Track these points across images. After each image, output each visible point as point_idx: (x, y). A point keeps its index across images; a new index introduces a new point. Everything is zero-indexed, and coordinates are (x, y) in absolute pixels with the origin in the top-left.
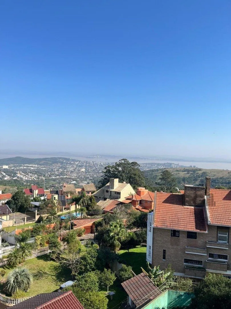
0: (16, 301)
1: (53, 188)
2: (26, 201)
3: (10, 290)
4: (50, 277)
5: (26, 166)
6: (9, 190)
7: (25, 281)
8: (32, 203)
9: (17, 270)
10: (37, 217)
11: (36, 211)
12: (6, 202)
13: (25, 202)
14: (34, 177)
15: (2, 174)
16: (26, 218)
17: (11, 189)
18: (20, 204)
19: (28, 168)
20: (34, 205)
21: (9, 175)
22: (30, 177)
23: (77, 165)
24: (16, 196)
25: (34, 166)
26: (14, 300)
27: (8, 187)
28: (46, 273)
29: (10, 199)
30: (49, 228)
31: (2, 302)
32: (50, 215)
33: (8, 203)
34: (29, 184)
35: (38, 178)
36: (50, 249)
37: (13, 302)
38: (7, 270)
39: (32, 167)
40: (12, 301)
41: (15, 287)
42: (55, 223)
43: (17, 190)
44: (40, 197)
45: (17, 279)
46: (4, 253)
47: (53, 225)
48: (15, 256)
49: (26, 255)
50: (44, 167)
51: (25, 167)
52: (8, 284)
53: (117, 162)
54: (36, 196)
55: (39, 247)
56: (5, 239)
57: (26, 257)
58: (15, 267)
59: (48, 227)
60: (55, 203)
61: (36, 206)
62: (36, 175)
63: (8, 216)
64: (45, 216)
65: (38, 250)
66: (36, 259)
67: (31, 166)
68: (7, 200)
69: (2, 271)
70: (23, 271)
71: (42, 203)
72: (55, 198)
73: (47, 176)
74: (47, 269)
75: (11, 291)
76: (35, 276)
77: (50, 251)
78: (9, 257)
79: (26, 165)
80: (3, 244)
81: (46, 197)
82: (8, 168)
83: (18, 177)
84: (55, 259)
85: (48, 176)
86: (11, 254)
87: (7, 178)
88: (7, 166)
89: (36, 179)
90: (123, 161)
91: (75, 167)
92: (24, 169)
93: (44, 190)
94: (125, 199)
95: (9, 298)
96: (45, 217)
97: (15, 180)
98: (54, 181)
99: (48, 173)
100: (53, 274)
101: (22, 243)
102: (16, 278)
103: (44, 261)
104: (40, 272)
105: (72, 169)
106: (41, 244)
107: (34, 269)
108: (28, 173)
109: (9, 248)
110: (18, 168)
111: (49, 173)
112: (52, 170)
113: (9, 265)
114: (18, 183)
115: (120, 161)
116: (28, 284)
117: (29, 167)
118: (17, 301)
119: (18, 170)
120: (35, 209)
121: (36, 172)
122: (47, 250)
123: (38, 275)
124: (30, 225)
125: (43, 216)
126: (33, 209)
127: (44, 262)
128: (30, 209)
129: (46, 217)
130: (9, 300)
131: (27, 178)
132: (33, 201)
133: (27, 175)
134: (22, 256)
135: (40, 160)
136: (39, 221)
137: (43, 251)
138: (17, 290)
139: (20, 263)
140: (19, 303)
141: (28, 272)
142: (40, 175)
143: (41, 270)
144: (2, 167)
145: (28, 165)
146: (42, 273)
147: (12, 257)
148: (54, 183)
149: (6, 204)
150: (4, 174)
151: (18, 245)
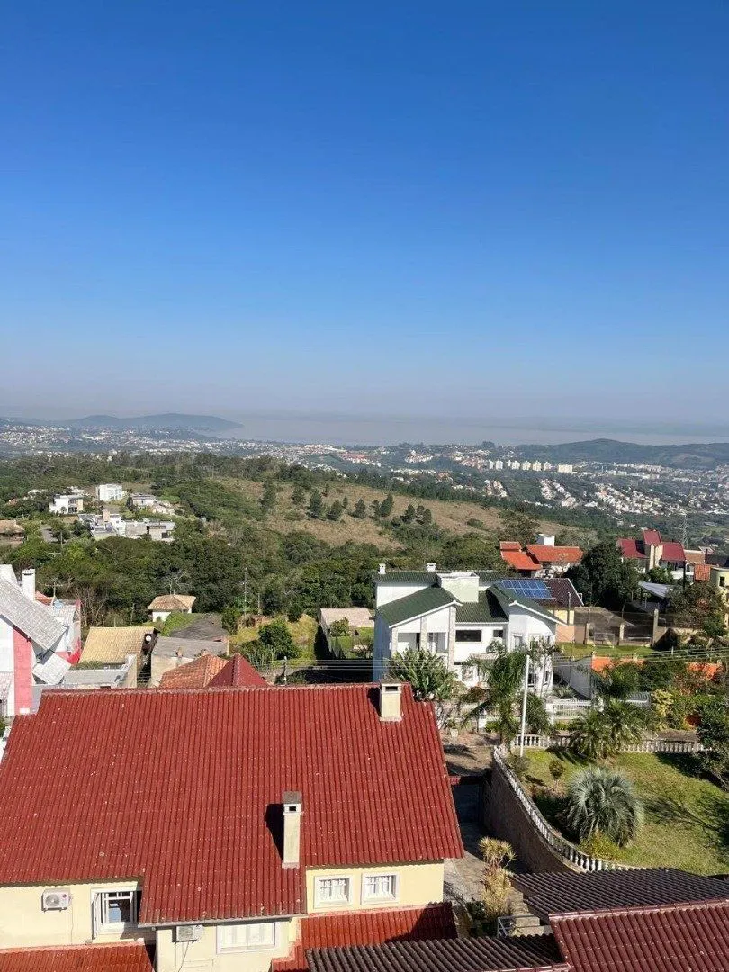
0: (591, 861)
1: (715, 546)
2: (624, 575)
3: (575, 823)
4: (699, 828)
5: (626, 469)
6: (574, 537)
7: (622, 813)
8: (642, 584)
9: (598, 773)
10: (659, 633)
11: (656, 611)
12: (566, 570)
13: (622, 579)
14: (651, 505)
15: (556, 490)
16: (622, 627)
17: (581, 534)
18: (606, 582)
19: (633, 474)
20: (649, 592)
21: (574, 494)
22: (636, 505)
24: (595, 557)
25: (651, 468)
26: (585, 858)
27: (570, 529)
28: (685, 812)
29: (578, 564)
30: (698, 674)
31: (552, 851)
32: (704, 635)
33: (571, 573)
34: (632, 526)
35: (663, 510)
36: (702, 741)
37: (582, 861)
38: (566, 764)
39: (646, 472)
40: (580, 858)
41: (590, 822)
42: (719, 663)
43: (597, 541)
44: (669, 570)
45: (597, 800)
46: (558, 713)
47: (712, 668)
48: (592, 732)
49: (625, 738)
50: (686, 475)
51: (621, 473)
52: (572, 804)
54: (657, 565)
55: (664, 727)
56: (565, 677)
57: (624, 744)
58: (591, 761)
59: (696, 669)
60: (724, 596)
61: (654, 598)
62: (656, 500)
63: (572, 613)
64: (685, 633)
65: (661, 735)
66: (656, 760)
67: (641, 470)
68: (568, 565)
69: (554, 763)
70: (616, 783)
71: (675, 588)
72: (722, 579)
73: (695, 504)
74: (692, 800)
75: (579, 828)
76: (651, 809)
77: (702, 749)
78: (574, 729)
79: (626, 466)
80: (557, 687)
81: (692, 574)
82: (572, 473)
83: (601, 503)
84: (720, 778)
85: (699, 505)
86: (579, 722)
87: (568, 502)
88: (571, 466)
89: (656, 513)
92: (620, 477)
93: (685, 551)
95: (572, 846)
96: (685, 636)
97: (592, 511)
98: (719, 522)
99: (698, 494)
100: (709, 823)
101: (613, 701)
102: (595, 794)
103: (681, 772)
104: (668, 802)
106: (669, 718)
107: (647, 788)
108: (632, 490)
109: (573, 704)
110: (600, 474)
111: (703, 496)
112: (714, 485)
113: (574, 750)
114: (598, 518)
116: (630, 825)
117: (634, 471)
118: (594, 862)
119: (600, 480)
120: (651, 604)
121: (656, 488)
122: (693, 743)
123: (663, 810)
124: (639, 653)
125: (680, 631)
126: (646, 605)
127: (681, 776)
128: (636, 604)
129: (689, 639)
130: (572, 852)
131: (627, 507)
132: (645, 580)
133: (628, 499)
134: (613, 736)
135: (672, 450)
136: (669, 642)
137: (676, 742)
138: (594, 831)
139: (605, 756)
140: (600, 868)
141: (632, 791)
142: (670, 501)
143: (671, 800)
144: (557, 470)
145: (632, 466)
146: (674, 806)
147: (585, 732)
148: (719, 529)
149: (565, 575)
150: (562, 489)
151: (602, 702)
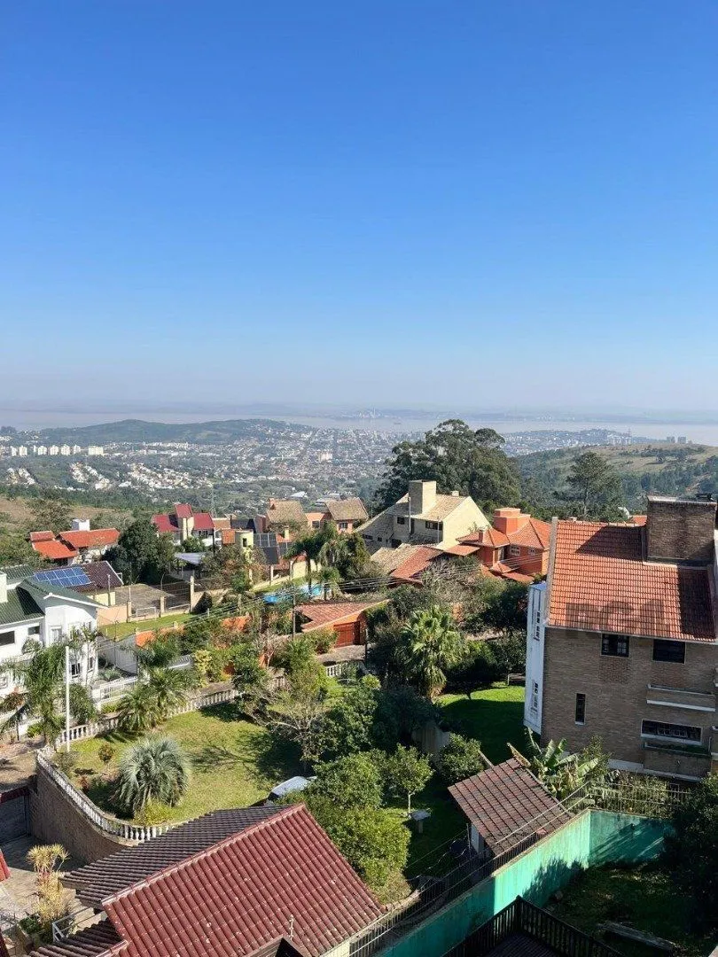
0: (146, 832)
1: (238, 511)
2: (160, 550)
3: (128, 800)
4: (239, 765)
6: (111, 519)
7: (171, 775)
8: (178, 555)
9: (146, 744)
10: (195, 598)
11: (192, 579)
12: (103, 553)
13: (159, 554)
14: (181, 480)
15: (88, 473)
16: (162, 599)
17: (117, 515)
18: (144, 558)
19: (162, 453)
20: (184, 561)
21: (107, 476)
22: (168, 481)
23: (307, 443)
24: (131, 536)
25: (178, 446)
26: (139, 830)
27: (106, 511)
28: (227, 754)
29: (115, 545)
30: (231, 628)
31: (106, 835)
32: (234, 593)
33: (110, 556)
34: (166, 501)
35: (193, 483)
36: (236, 687)
37: (137, 834)
38: (116, 745)
39: (174, 449)
40: (134, 832)
41: (142, 793)
42: (247, 614)
43: (133, 520)
44: (201, 538)
45: (147, 770)
46: (106, 697)
47: (242, 620)
48: (140, 707)
49: (171, 704)
50: (210, 450)
51: (151, 452)
52: (123, 783)
53: (430, 432)
54: (190, 535)
55: (205, 683)
56: (108, 658)
57: (169, 709)
58: (141, 735)
59: (230, 624)
60: (247, 555)
61: (190, 567)
62: (186, 475)
63: (113, 595)
64: (217, 594)
65: (203, 691)
66: (199, 715)
67: (170, 448)
68: (106, 548)
69: (104, 749)
70: (164, 748)
71: (207, 555)
72: (245, 540)
73: (220, 476)
74: (232, 742)
75: (132, 804)
76: (198, 761)
77: (237, 695)
78: (122, 708)
79: (155, 444)
80: (102, 671)
81: (220, 539)
82: (103, 455)
83: (134, 482)
84: (252, 715)
85: (223, 477)
86: (125, 700)
87: (102, 484)
88: (102, 449)
89: (186, 487)
90: (450, 428)
91: (302, 449)
92: (150, 456)
93: (213, 519)
94: (458, 543)
95: (125, 823)
96: (217, 597)
97: (126, 491)
98: (240, 490)
99: (221, 466)
100: (247, 757)
101: (157, 670)
102: (145, 766)
103: (221, 720)
104: (213, 750)
105: (292, 455)
106: (209, 674)
107: (194, 743)
108: (162, 469)
109: (122, 683)
110: (132, 454)
111: (226, 468)
112: (234, 458)
113: (123, 729)
114: (131, 497)
115: (440, 426)
116: (180, 783)
117: (163, 449)
118: (148, 831)
119: (132, 460)
120: (188, 572)
121: (184, 464)
122: (229, 691)
123: (208, 759)
124: (176, 619)
125: (213, 593)
126: (182, 573)
127: (222, 723)
128: (173, 575)
129: (222, 598)
130: (126, 829)
131: (160, 483)
132: (181, 551)
133: (160, 476)
134: (159, 705)
135: (196, 428)
136: (201, 608)
137: (218, 693)
138: (147, 801)
139: (153, 725)
140: (154, 836)
141: (179, 751)
142: (198, 475)
143: (214, 747)
144: (87, 452)
145: (161, 444)
146: (218, 752)
147: (132, 708)
148: (241, 496)
149: (103, 558)
150: (94, 472)
151: (147, 676)
